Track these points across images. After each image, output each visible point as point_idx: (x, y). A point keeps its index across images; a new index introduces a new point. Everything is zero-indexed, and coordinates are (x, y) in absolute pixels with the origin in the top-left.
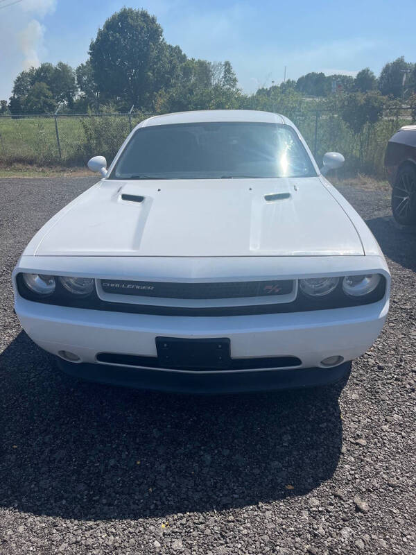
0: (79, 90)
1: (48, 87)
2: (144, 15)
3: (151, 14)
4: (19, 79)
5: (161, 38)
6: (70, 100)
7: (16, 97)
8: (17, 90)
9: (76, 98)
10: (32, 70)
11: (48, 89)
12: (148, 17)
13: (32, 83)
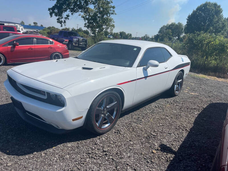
0: (184, 33)
1: (171, 31)
2: (215, 5)
3: (218, 4)
4: (162, 28)
5: (221, 14)
6: (179, 37)
7: (159, 34)
8: (160, 32)
9: (182, 36)
10: (167, 25)
11: (171, 32)
12: (217, 5)
13: (166, 30)
